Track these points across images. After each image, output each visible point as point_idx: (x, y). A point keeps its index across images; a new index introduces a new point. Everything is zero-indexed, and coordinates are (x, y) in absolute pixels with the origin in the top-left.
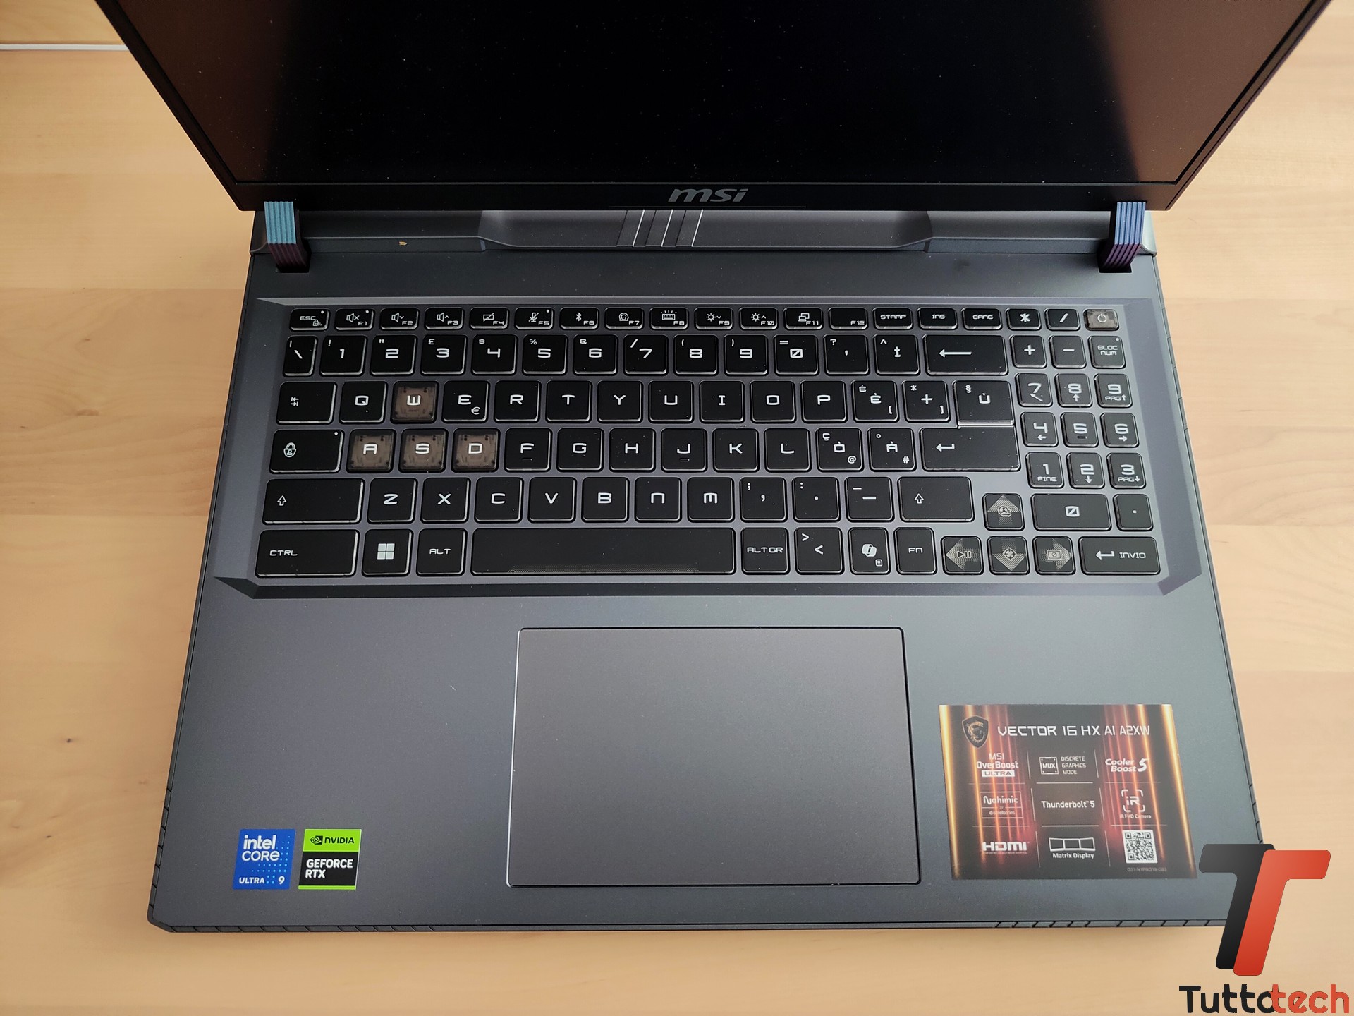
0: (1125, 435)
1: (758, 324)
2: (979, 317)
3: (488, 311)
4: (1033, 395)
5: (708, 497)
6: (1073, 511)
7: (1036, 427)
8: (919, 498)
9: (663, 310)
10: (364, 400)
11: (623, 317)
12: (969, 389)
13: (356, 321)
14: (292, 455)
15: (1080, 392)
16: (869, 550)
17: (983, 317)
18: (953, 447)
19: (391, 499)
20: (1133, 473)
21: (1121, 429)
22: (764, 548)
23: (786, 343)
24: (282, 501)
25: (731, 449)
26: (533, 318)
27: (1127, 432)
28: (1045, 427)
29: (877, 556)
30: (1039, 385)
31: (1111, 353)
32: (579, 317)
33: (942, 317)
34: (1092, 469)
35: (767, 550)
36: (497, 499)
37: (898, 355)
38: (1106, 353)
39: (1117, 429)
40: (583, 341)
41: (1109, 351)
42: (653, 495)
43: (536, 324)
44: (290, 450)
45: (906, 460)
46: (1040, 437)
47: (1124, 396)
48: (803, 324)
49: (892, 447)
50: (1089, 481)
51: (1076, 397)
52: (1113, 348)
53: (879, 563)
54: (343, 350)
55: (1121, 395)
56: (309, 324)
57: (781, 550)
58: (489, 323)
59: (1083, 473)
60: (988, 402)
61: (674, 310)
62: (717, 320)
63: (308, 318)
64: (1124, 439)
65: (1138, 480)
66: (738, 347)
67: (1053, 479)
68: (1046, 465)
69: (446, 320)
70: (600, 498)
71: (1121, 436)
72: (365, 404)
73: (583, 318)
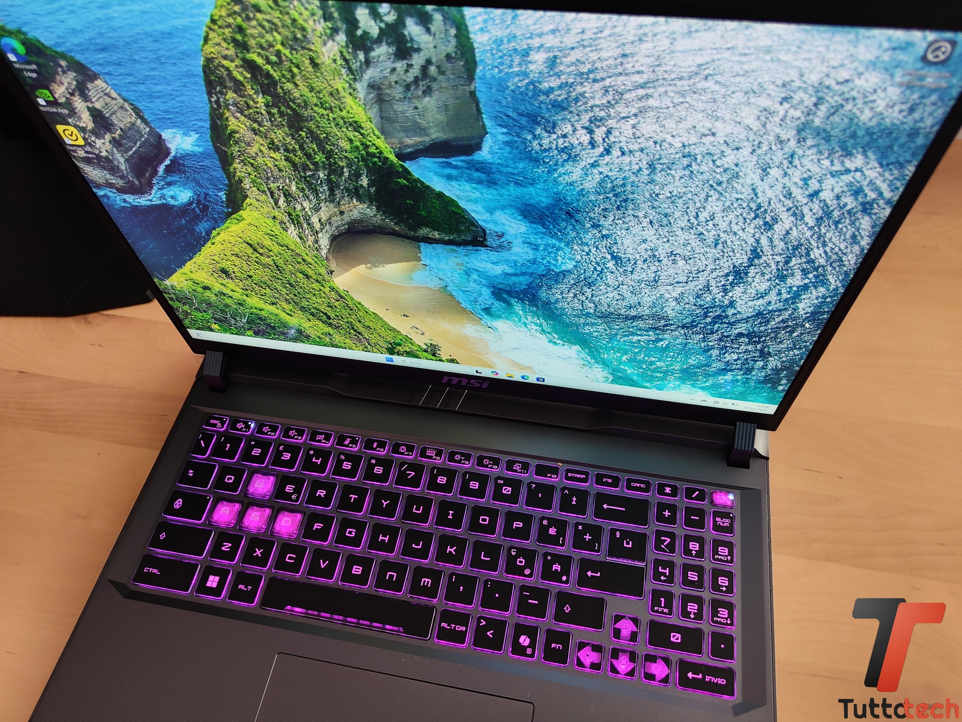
0: (725, 586)
1: (487, 466)
2: (635, 485)
3: (321, 434)
4: (663, 546)
5: (425, 581)
6: (676, 638)
7: (660, 570)
8: (567, 608)
9: (428, 448)
10: (231, 479)
11: (403, 449)
12: (618, 535)
13: (242, 428)
14: (178, 507)
15: (697, 549)
16: (524, 640)
17: (638, 485)
18: (599, 575)
19: (226, 547)
20: (726, 616)
21: (723, 581)
22: (453, 625)
23: (502, 482)
24: (163, 536)
25: (449, 549)
26: (347, 442)
27: (727, 584)
28: (667, 571)
29: (529, 646)
30: (669, 540)
31: (725, 525)
32: (375, 445)
33: (610, 481)
34: (696, 608)
35: (455, 627)
36: (290, 558)
37: (574, 503)
38: (721, 524)
39: (720, 581)
40: (373, 461)
41: (723, 523)
42: (389, 573)
43: (347, 446)
44: (178, 503)
45: (564, 578)
46: (662, 578)
47: (729, 557)
48: (516, 471)
49: (557, 567)
50: (692, 616)
51: (694, 552)
52: (727, 520)
53: (529, 651)
54: (229, 445)
55: (727, 556)
56: (215, 425)
57: (464, 629)
58: (320, 441)
59: (689, 610)
60: (630, 546)
61: (436, 449)
62: (461, 460)
63: (216, 422)
64: (724, 589)
65: (729, 622)
66: (470, 480)
67: (666, 610)
68: (662, 599)
69: (295, 435)
70: (354, 569)
71: (722, 586)
72: (231, 481)
73: (378, 446)
